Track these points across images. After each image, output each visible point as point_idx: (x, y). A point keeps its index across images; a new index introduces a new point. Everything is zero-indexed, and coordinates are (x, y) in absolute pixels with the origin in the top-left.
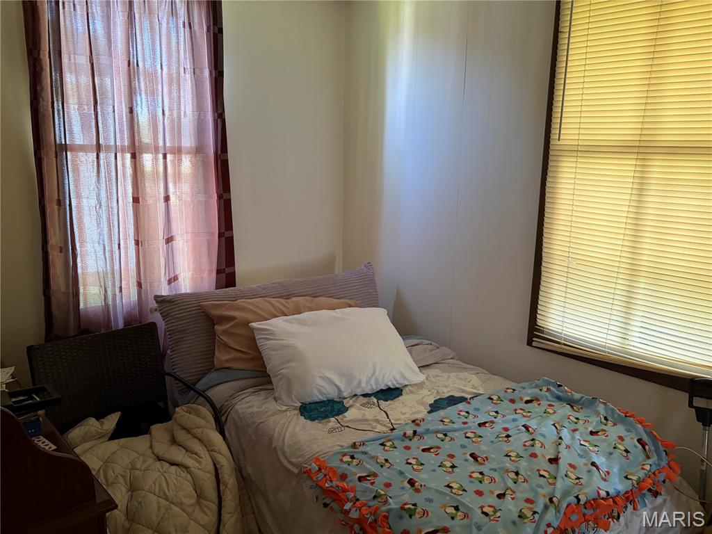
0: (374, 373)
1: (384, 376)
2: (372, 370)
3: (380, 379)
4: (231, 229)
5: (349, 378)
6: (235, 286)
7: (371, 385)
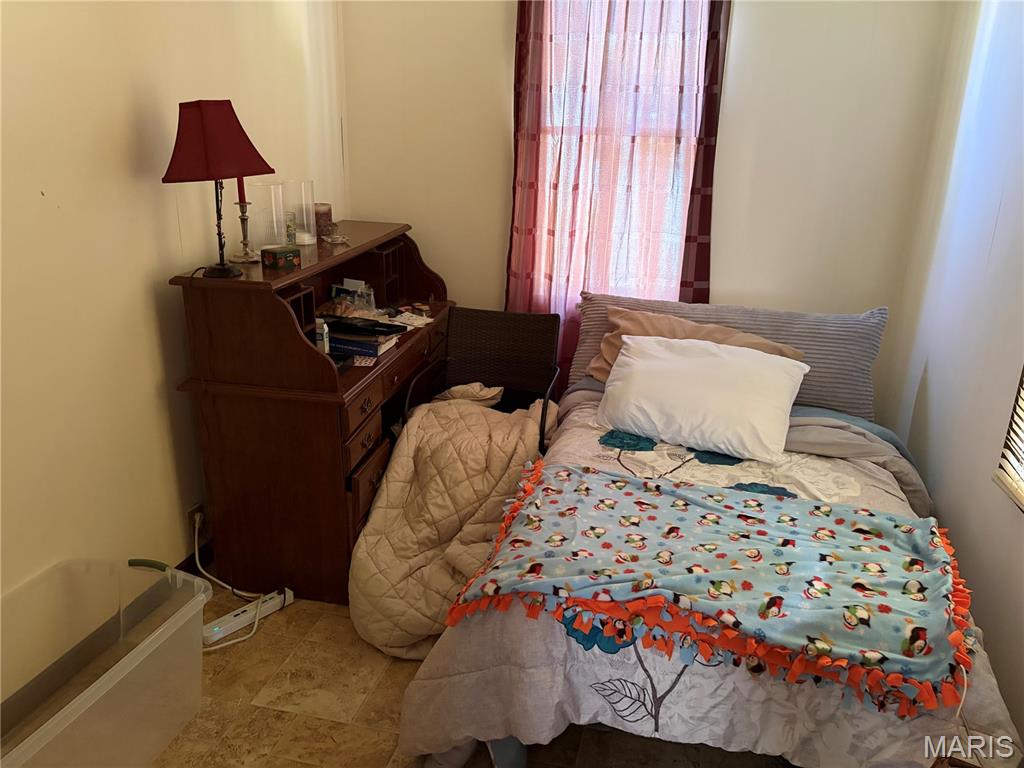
0: (701, 424)
1: (712, 433)
2: (700, 419)
3: (707, 435)
4: (708, 233)
5: (670, 420)
6: (708, 302)
7: (695, 438)
